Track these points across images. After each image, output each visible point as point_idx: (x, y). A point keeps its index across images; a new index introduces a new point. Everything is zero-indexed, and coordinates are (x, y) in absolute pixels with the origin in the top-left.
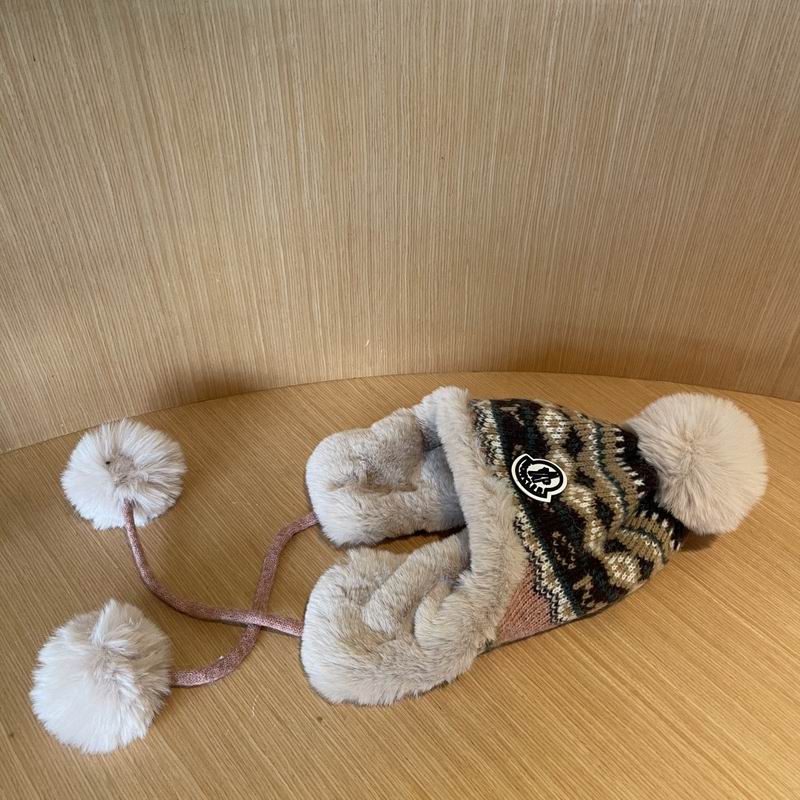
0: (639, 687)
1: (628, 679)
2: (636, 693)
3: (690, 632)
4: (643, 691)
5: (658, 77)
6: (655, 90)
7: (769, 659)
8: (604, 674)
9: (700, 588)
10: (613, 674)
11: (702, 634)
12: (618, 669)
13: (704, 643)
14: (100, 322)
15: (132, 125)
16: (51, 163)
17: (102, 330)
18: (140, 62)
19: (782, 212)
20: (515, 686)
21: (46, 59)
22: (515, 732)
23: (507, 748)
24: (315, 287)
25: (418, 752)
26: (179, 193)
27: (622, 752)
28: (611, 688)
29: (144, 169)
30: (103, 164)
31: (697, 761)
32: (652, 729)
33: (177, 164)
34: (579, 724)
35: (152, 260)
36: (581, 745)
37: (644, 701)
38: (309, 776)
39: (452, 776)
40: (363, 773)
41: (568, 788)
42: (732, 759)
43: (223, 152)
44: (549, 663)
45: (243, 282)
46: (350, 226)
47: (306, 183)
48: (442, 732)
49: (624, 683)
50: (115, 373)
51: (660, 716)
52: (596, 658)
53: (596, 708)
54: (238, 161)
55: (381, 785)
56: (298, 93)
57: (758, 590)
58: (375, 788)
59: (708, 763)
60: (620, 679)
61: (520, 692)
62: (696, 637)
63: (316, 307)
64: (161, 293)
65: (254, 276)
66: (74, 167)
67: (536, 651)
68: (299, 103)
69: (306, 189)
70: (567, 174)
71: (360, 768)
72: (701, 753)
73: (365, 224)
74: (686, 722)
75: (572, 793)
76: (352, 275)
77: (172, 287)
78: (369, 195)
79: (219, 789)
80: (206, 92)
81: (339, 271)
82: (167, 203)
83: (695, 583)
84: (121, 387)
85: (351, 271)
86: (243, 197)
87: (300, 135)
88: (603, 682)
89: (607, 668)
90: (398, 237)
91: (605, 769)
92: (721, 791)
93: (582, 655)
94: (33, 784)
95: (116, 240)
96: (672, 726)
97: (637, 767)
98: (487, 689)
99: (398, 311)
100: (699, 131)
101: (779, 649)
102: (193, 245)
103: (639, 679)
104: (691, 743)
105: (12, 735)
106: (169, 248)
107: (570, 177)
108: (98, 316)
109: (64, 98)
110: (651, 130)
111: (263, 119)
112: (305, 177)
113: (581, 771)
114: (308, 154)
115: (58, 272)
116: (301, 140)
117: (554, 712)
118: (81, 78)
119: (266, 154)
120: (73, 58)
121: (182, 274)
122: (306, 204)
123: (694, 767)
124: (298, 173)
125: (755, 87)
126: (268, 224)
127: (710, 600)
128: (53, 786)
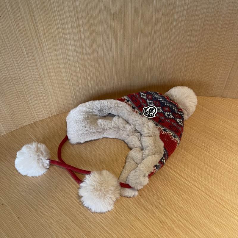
0: (194, 183)
1: (191, 181)
2: (194, 185)
3: (207, 166)
4: (196, 184)
5: (186, 7)
6: (185, 11)
7: (229, 171)
8: (184, 181)
9: (208, 154)
10: (187, 180)
11: (210, 167)
12: (188, 179)
13: (211, 169)
14: (26, 94)
15: (31, 34)
16: (8, 48)
17: (27, 96)
18: (32, 14)
19: (223, 44)
20: (160, 187)
21: (4, 16)
22: (163, 200)
23: (161, 204)
24: (89, 77)
25: (136, 209)
26: (47, 54)
27: (192, 202)
28: (187, 184)
29: (36, 47)
30: (23, 46)
31: (213, 201)
32: (200, 194)
33: (46, 45)
34: (179, 195)
35: (40, 74)
36: (181, 201)
37: (197, 187)
38: (106, 219)
39: (147, 214)
40: (122, 216)
41: (179, 213)
42: (222, 200)
43: (59, 39)
44: (169, 179)
45: (67, 78)
46: (98, 58)
47: (84, 47)
48: (142, 202)
49: (191, 183)
50: (32, 109)
51: (201, 190)
52: (182, 177)
53: (183, 190)
54: (64, 42)
55: (127, 219)
56: (80, 20)
57: (224, 152)
58: (126, 220)
59: (216, 202)
60: (189, 182)
61: (162, 188)
62: (209, 167)
63: (89, 84)
64: (44, 84)
65: (71, 76)
66: (15, 48)
67: (165, 176)
68: (81, 23)
69: (84, 49)
70: (161, 38)
71: (120, 215)
72: (214, 199)
73: (102, 58)
74: (208, 191)
75: (180, 214)
76: (99, 73)
77: (47, 82)
78: (103, 49)
79: (82, 225)
80: (53, 22)
81: (95, 72)
82: (43, 57)
83: (206, 153)
84: (34, 113)
85: (99, 72)
86: (66, 53)
87: (82, 32)
88: (184, 183)
89: (185, 179)
90: (112, 61)
91: (188, 206)
92: (220, 209)
93: (178, 176)
94: (27, 231)
95: (29, 69)
96: (205, 193)
97: (197, 205)
98: (153, 189)
99: (113, 83)
100: (198, 22)
101: (231, 168)
102: (52, 69)
103: (195, 181)
104: (210, 197)
105: (19, 218)
106: (45, 70)
107: (161, 39)
108: (25, 92)
109: (10, 27)
110: (184, 23)
111: (70, 29)
112: (84, 45)
113: (182, 208)
114: (84, 38)
115: (12, 81)
116: (82, 34)
117: (172, 193)
118: (15, 21)
119: (72, 39)
120: (12, 15)
121: (49, 77)
122: (84, 53)
123: (212, 203)
124: (82, 44)
125: (214, 8)
126: (74, 60)
127: (211, 157)
128: (33, 231)
